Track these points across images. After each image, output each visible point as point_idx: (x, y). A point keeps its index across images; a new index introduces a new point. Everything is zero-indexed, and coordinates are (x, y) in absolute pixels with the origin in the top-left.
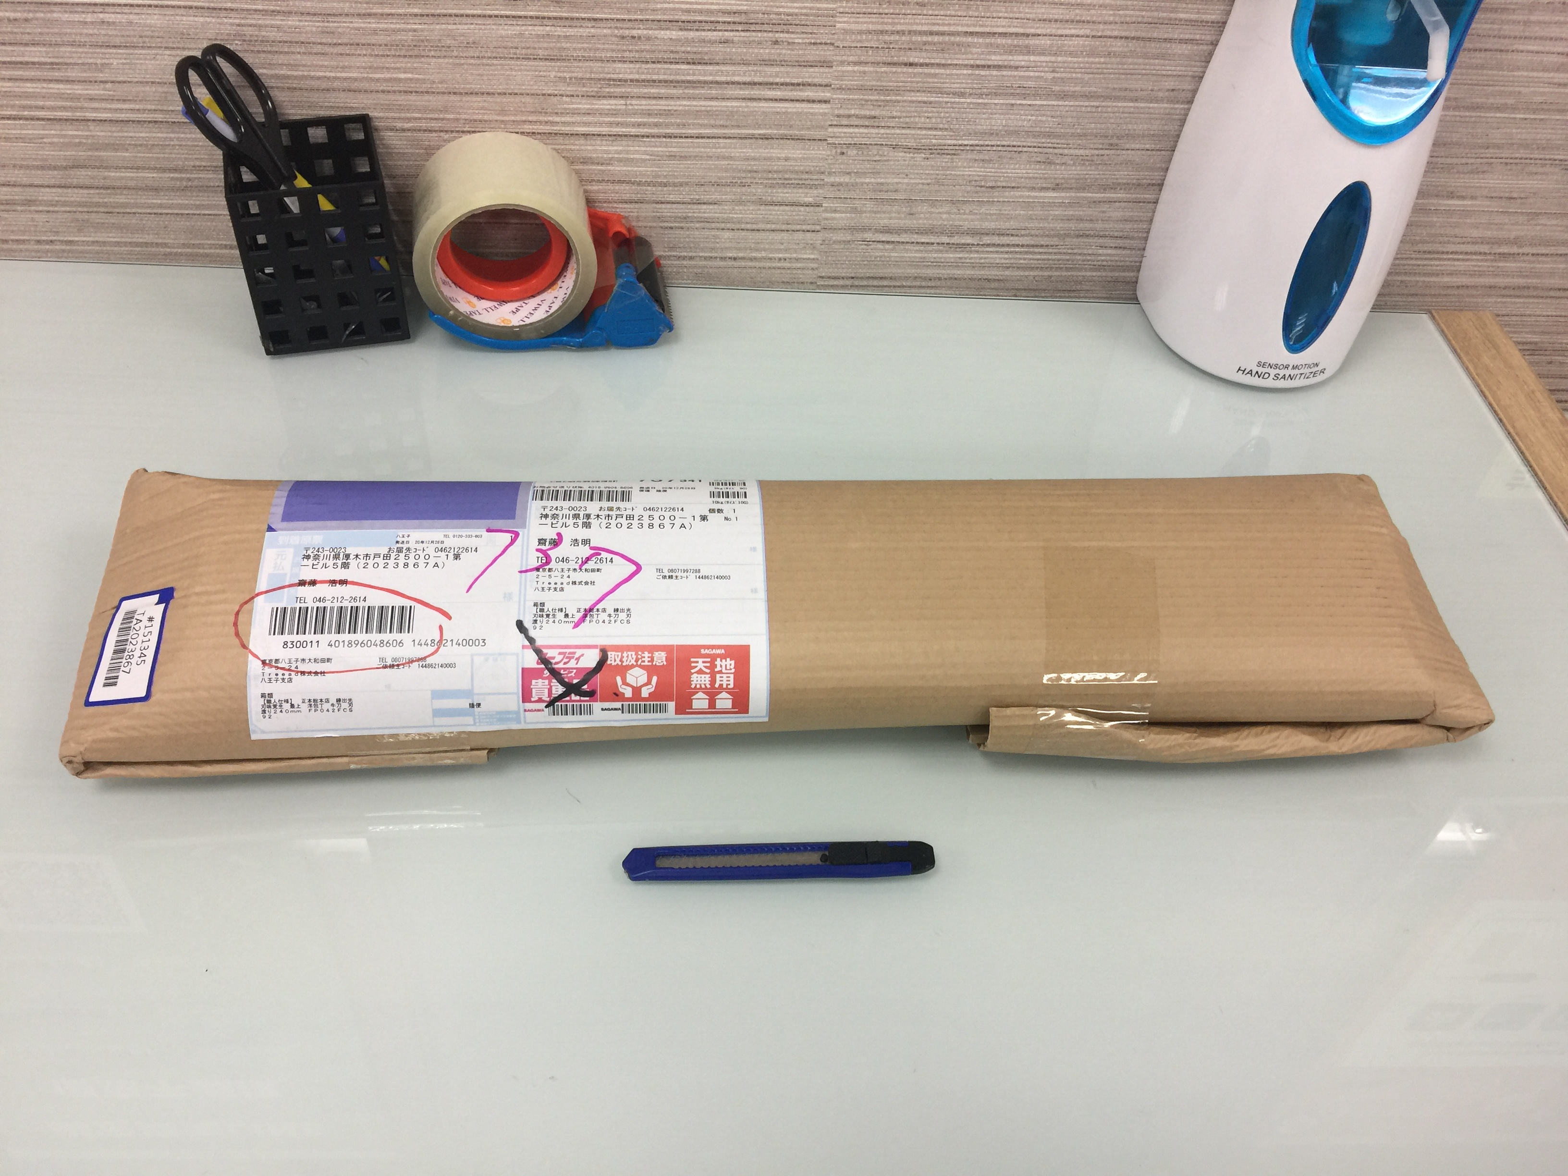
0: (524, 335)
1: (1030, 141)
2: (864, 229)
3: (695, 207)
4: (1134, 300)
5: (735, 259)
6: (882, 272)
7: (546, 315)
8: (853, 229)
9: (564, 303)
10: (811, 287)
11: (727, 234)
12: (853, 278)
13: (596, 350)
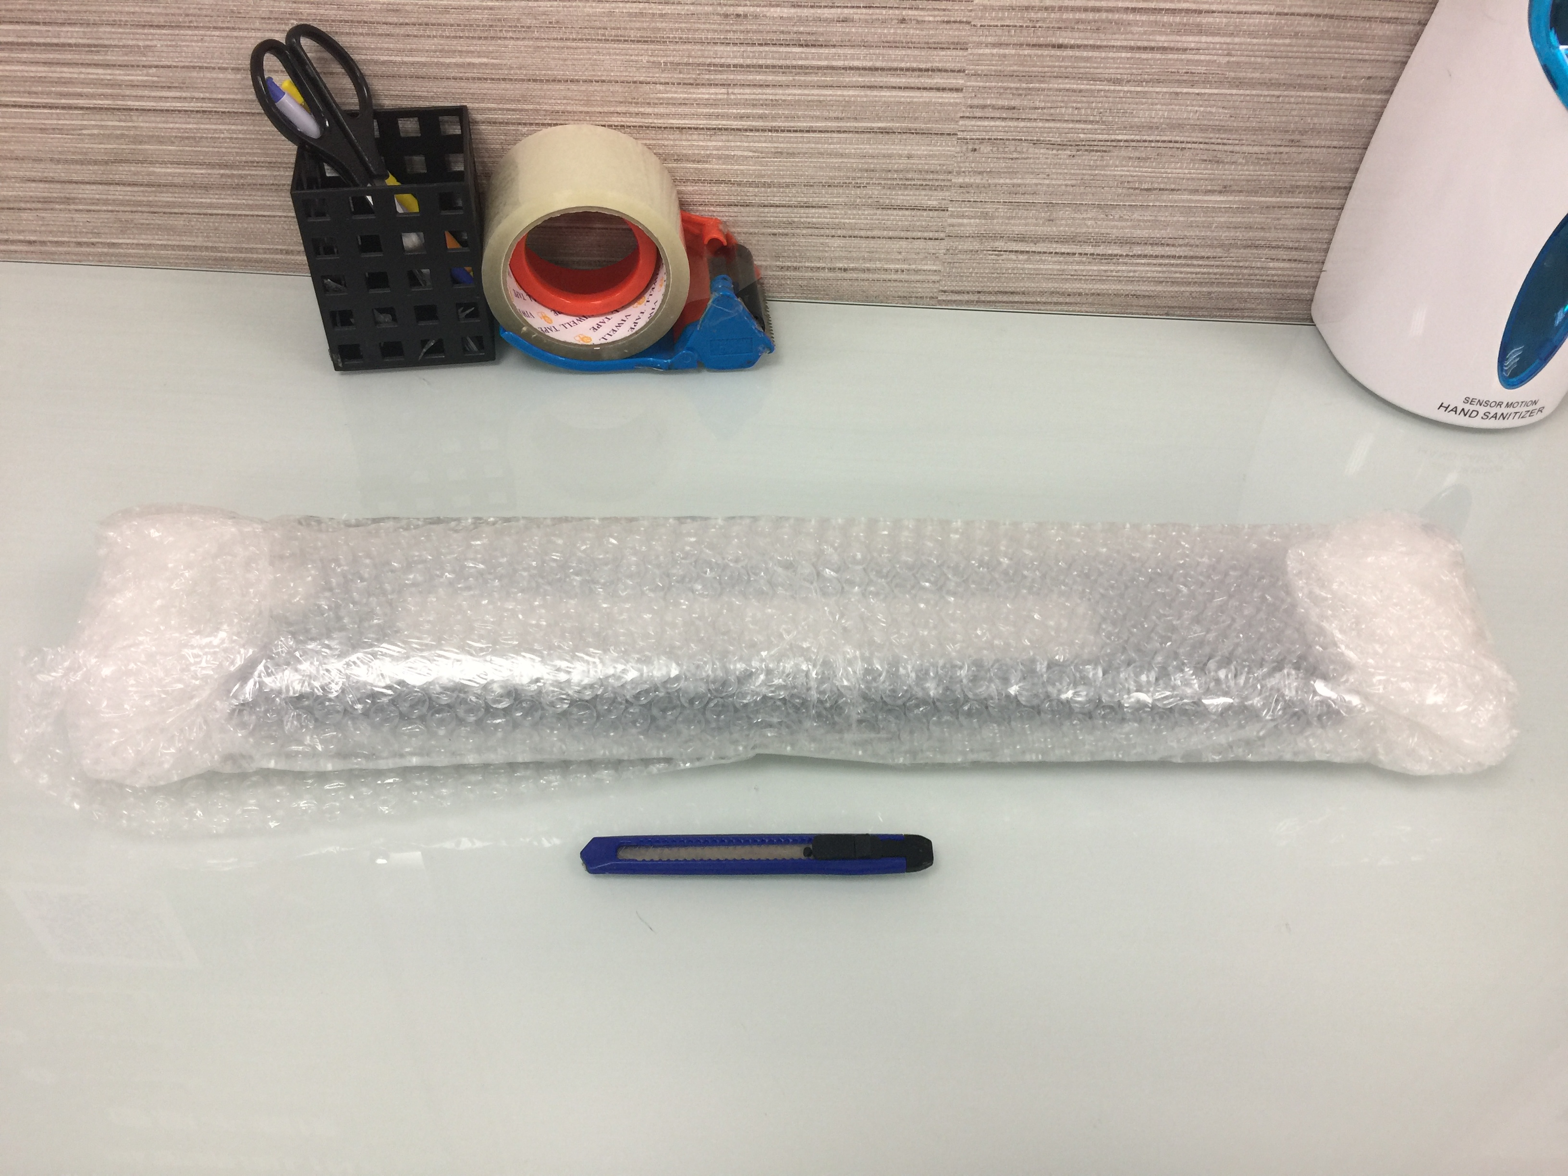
0: (605, 355)
1: (1197, 136)
2: (995, 237)
3: (802, 211)
4: (1309, 321)
5: (845, 270)
6: (1011, 286)
7: (630, 333)
8: (981, 237)
9: (651, 319)
10: (932, 302)
11: (837, 242)
12: (979, 292)
13: (687, 372)
